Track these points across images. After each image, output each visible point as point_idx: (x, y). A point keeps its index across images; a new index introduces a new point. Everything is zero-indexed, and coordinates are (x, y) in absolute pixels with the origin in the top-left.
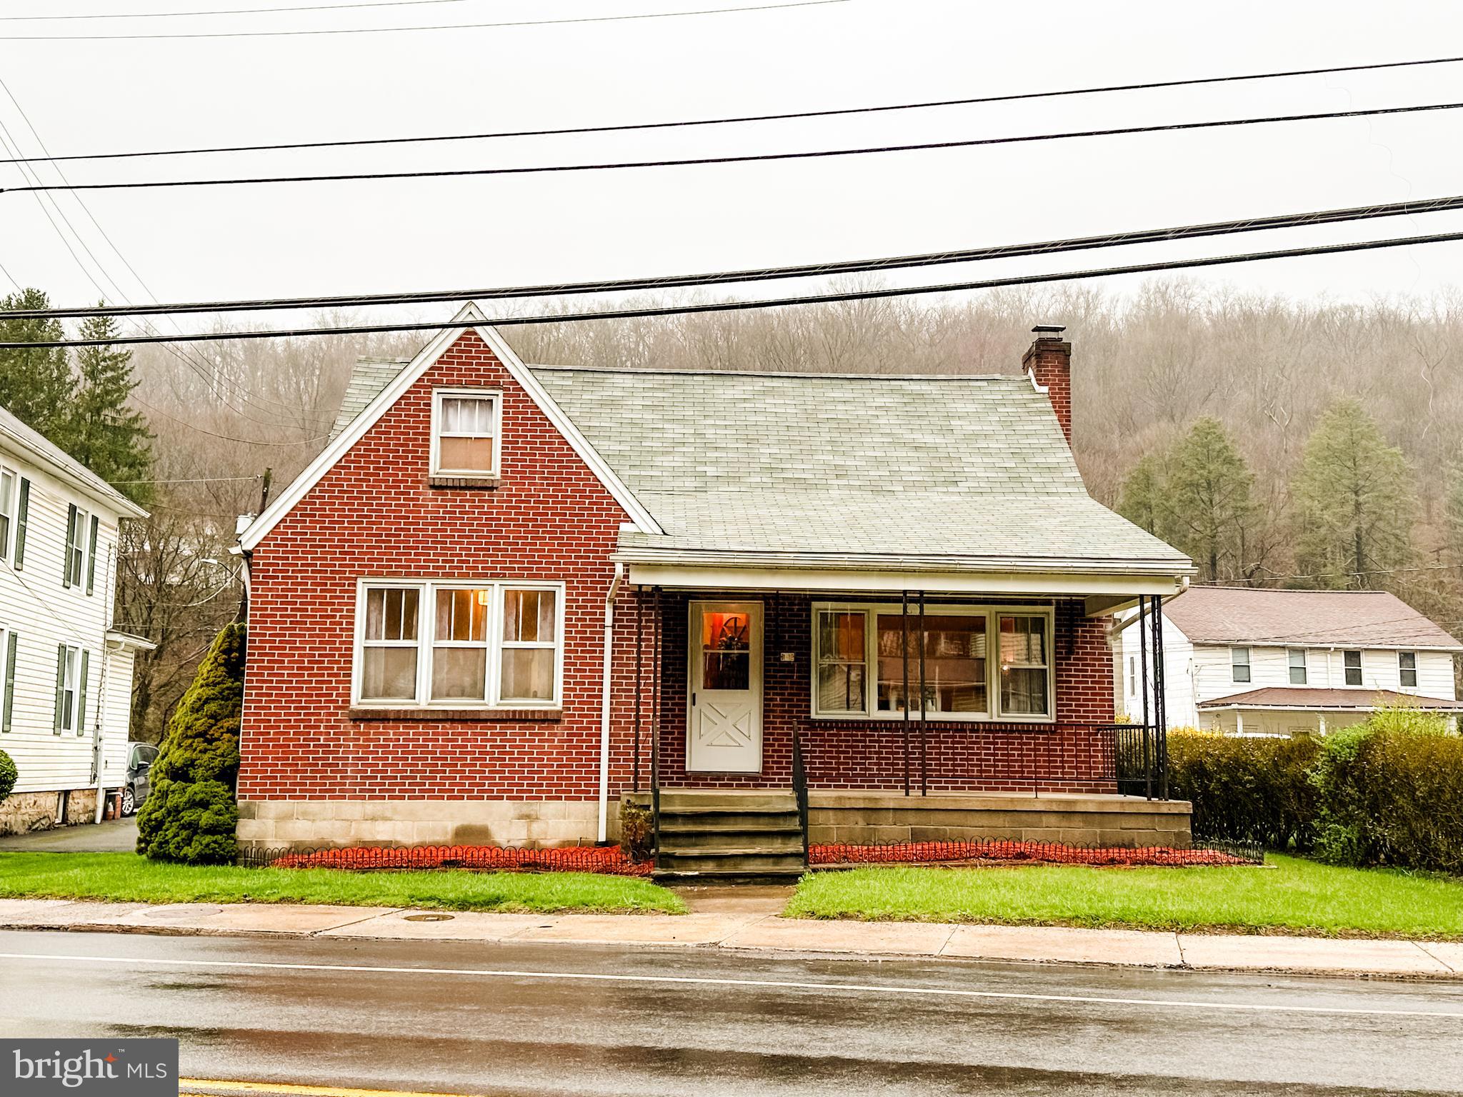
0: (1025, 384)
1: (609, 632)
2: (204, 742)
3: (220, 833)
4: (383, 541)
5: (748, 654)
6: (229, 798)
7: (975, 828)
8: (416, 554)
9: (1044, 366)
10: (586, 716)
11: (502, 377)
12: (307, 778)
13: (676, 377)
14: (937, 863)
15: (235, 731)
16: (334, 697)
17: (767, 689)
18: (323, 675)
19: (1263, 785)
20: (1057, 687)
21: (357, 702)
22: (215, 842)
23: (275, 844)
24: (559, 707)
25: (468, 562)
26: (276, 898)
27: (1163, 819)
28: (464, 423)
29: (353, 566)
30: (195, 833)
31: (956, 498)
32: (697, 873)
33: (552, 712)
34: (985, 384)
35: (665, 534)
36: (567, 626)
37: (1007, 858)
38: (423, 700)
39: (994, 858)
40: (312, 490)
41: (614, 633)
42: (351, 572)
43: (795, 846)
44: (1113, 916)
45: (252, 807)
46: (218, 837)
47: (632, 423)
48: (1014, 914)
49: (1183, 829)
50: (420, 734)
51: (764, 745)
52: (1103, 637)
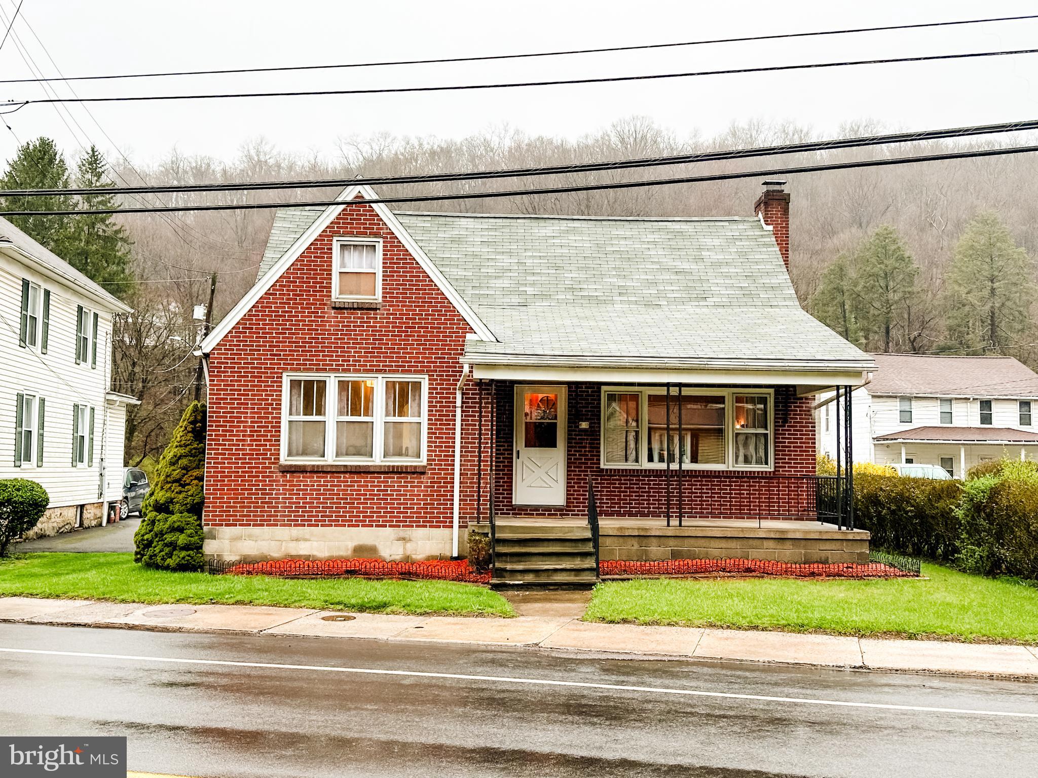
0: (756, 224)
1: (459, 411)
2: (179, 486)
3: (192, 550)
4: (301, 347)
5: (556, 423)
6: (197, 525)
7: (716, 550)
8: (323, 356)
9: (770, 211)
10: (443, 470)
11: (382, 229)
12: (251, 512)
13: (505, 220)
14: (689, 575)
15: (201, 479)
16: (268, 456)
17: (569, 448)
18: (260, 441)
19: (920, 513)
20: (775, 446)
21: (284, 459)
22: (189, 556)
23: (230, 557)
24: (425, 463)
25: (360, 361)
26: (232, 601)
27: (850, 543)
28: (356, 262)
29: (280, 364)
30: (174, 549)
31: (705, 310)
32: (521, 582)
33: (419, 466)
34: (727, 224)
35: (498, 341)
36: (429, 406)
37: (738, 572)
38: (330, 459)
39: (729, 572)
40: (250, 310)
41: (463, 411)
42: (278, 368)
43: (590, 563)
44: (814, 624)
45: (214, 532)
46: (191, 552)
47: (475, 255)
48: (744, 622)
49: (863, 551)
50: (328, 482)
51: (567, 487)
52: (809, 411)
